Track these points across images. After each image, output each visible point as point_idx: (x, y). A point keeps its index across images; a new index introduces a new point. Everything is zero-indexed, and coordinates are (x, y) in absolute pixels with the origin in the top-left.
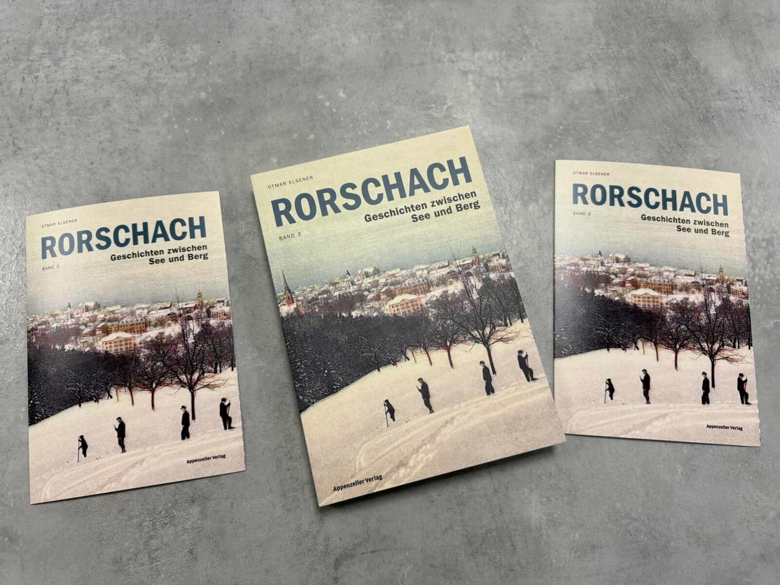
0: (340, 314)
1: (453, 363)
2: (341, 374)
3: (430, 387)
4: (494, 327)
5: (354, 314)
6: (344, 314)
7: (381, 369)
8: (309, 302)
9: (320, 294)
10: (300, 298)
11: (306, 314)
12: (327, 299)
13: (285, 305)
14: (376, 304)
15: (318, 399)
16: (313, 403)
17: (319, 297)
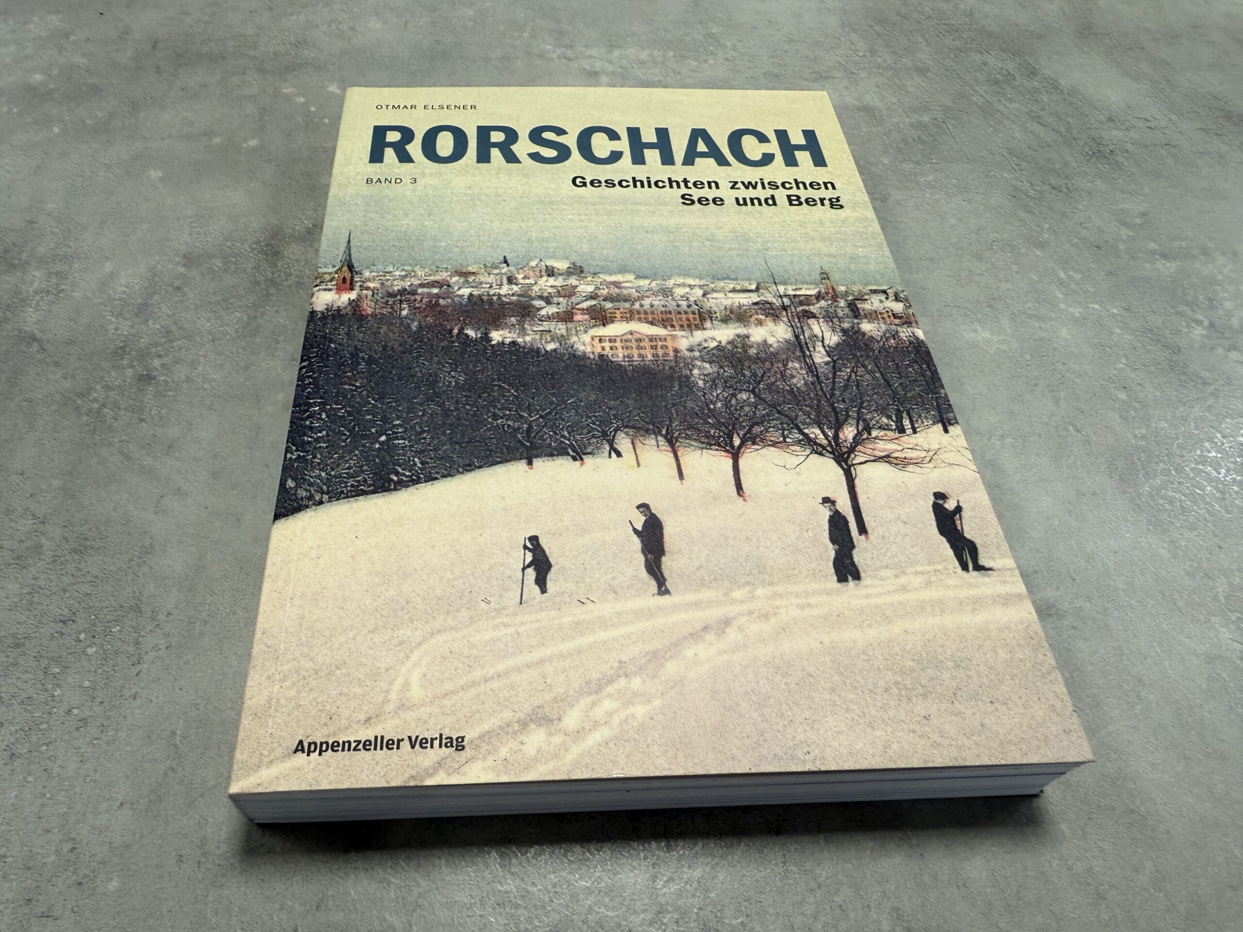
0: (461, 330)
1: (744, 486)
2: (422, 452)
3: (669, 531)
4: (868, 429)
5: (496, 336)
6: (471, 333)
7: (537, 462)
8: (390, 295)
9: (422, 285)
10: (371, 285)
11: (374, 315)
12: (438, 296)
13: (330, 290)
14: (561, 328)
15: (336, 496)
16: (321, 503)
17: (420, 291)
